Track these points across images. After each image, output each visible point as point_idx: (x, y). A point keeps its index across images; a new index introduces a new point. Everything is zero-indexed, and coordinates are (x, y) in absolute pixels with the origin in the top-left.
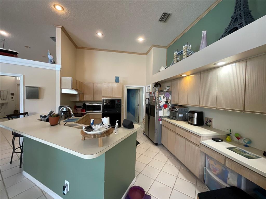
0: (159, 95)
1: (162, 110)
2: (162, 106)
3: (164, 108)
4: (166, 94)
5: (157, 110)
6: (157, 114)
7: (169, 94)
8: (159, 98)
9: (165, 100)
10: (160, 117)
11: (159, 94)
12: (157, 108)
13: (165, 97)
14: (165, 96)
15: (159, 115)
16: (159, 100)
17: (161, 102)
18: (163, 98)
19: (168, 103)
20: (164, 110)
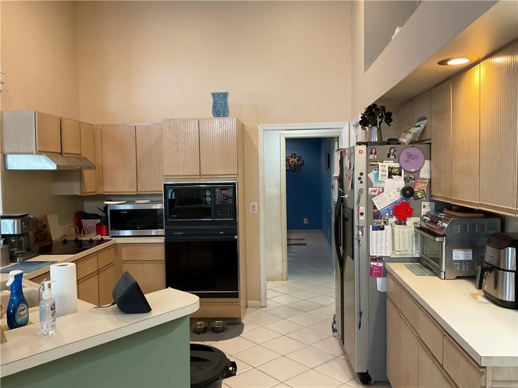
0: (368, 160)
1: (387, 227)
2: (387, 210)
3: (394, 219)
4: (403, 156)
5: (361, 228)
6: (364, 248)
7: (422, 156)
8: (371, 175)
9: (399, 182)
10: (379, 259)
11: (371, 157)
12: (362, 218)
13: (400, 168)
14: (397, 165)
15: (374, 253)
16: (369, 184)
17: (379, 193)
18: (390, 175)
19: (418, 198)
20: (397, 227)
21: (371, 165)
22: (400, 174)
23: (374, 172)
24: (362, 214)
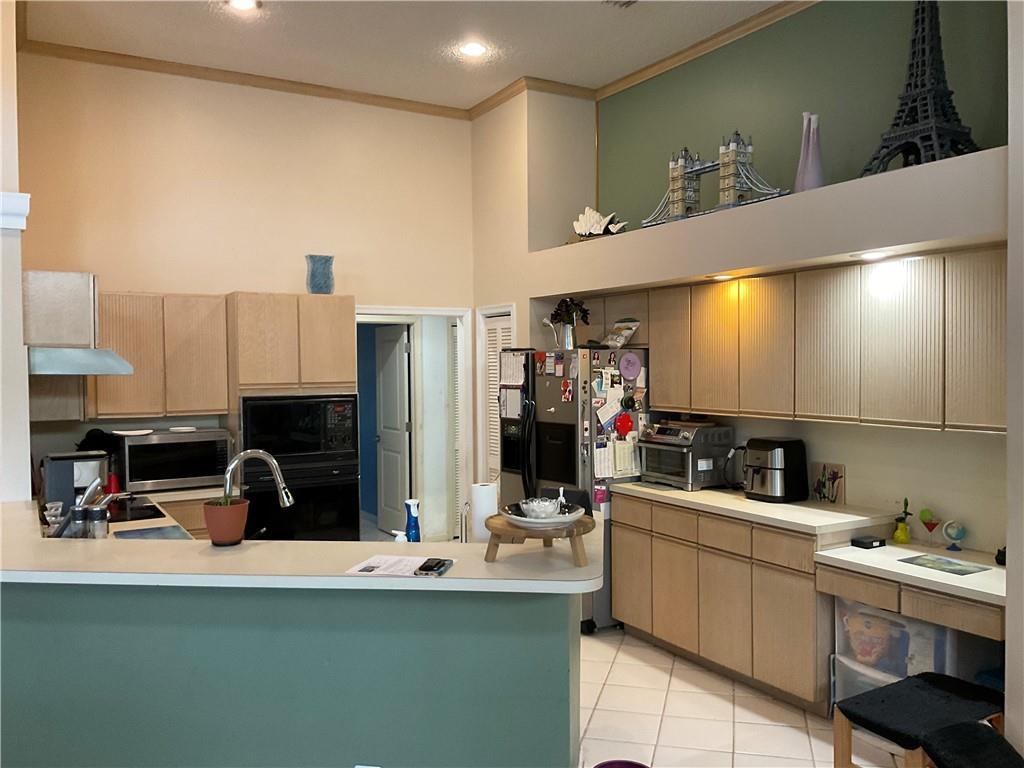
0: (591, 367)
1: (609, 444)
2: (610, 424)
3: (616, 434)
4: (623, 363)
5: (585, 446)
6: (588, 469)
7: (638, 363)
8: (594, 384)
9: (618, 392)
10: (602, 481)
11: (594, 362)
12: (587, 434)
13: (620, 376)
14: (617, 372)
15: (598, 474)
16: (592, 394)
17: (602, 405)
18: (613, 382)
19: (636, 410)
20: (618, 442)
21: (594, 373)
22: (620, 383)
23: (597, 380)
24: (586, 429)
